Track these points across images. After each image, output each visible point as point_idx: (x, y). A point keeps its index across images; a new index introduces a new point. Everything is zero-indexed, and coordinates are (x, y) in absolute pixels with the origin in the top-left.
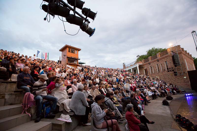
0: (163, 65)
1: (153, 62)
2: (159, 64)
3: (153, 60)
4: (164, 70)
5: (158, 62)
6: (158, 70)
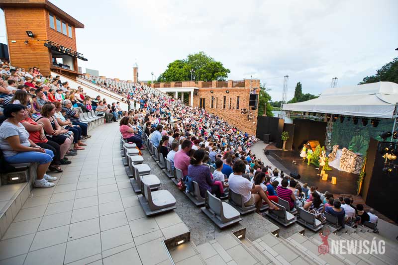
0: (233, 100)
1: (218, 91)
2: (228, 97)
4: (233, 107)
5: (228, 94)
6: (223, 106)
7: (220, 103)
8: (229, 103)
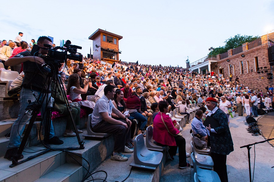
0: (250, 63)
1: (234, 58)
2: (245, 60)
3: (235, 55)
4: (252, 70)
5: (244, 58)
6: (241, 71)
7: (237, 70)
8: (247, 67)
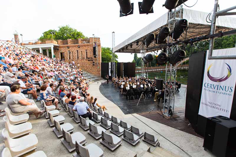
0: (83, 53)
1: (73, 47)
4: (84, 58)
5: (79, 49)
6: (77, 57)
8: (81, 55)
